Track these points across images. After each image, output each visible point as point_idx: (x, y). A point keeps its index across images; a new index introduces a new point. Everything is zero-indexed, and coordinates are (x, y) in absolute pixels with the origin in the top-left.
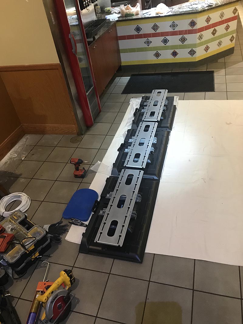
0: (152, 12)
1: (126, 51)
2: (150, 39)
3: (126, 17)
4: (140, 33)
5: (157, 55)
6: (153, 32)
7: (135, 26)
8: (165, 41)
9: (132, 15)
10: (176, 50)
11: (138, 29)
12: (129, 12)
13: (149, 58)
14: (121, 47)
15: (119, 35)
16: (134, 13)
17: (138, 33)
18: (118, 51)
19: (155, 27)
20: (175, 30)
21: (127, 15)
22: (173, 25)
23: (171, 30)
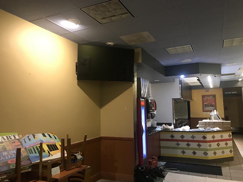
0: (181, 129)
1: (164, 147)
2: (179, 143)
4: (173, 139)
5: (183, 152)
6: (181, 139)
8: (188, 145)
9: (170, 129)
10: (195, 151)
11: (172, 136)
12: (167, 127)
13: (179, 153)
14: (161, 145)
15: (161, 138)
18: (160, 147)
19: (182, 137)
20: (194, 140)
21: (166, 129)
22: (193, 137)
23: (192, 139)
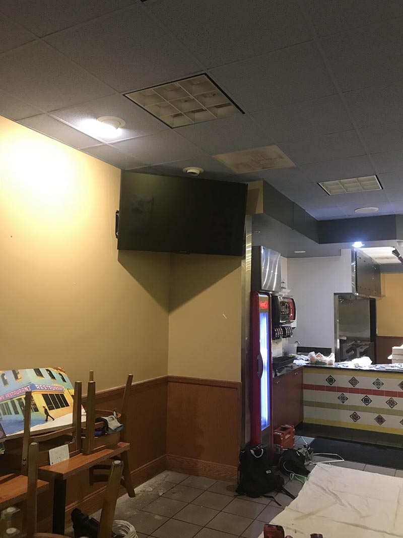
0: (351, 364)
1: (311, 404)
2: (346, 395)
3: (316, 364)
4: (332, 385)
5: (355, 417)
6: (350, 386)
7: (328, 376)
8: (367, 401)
9: (325, 364)
10: (382, 415)
11: (331, 380)
12: (320, 359)
13: (344, 419)
14: (305, 399)
15: (305, 382)
16: (327, 362)
17: (331, 384)
18: (301, 403)
19: (354, 381)
20: (380, 389)
21: (318, 362)
22: (378, 383)
23: (375, 388)
